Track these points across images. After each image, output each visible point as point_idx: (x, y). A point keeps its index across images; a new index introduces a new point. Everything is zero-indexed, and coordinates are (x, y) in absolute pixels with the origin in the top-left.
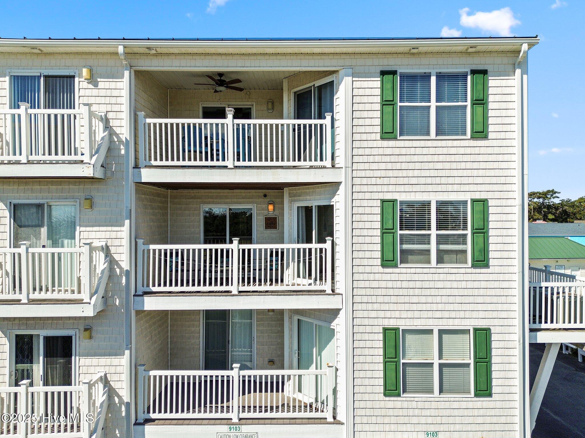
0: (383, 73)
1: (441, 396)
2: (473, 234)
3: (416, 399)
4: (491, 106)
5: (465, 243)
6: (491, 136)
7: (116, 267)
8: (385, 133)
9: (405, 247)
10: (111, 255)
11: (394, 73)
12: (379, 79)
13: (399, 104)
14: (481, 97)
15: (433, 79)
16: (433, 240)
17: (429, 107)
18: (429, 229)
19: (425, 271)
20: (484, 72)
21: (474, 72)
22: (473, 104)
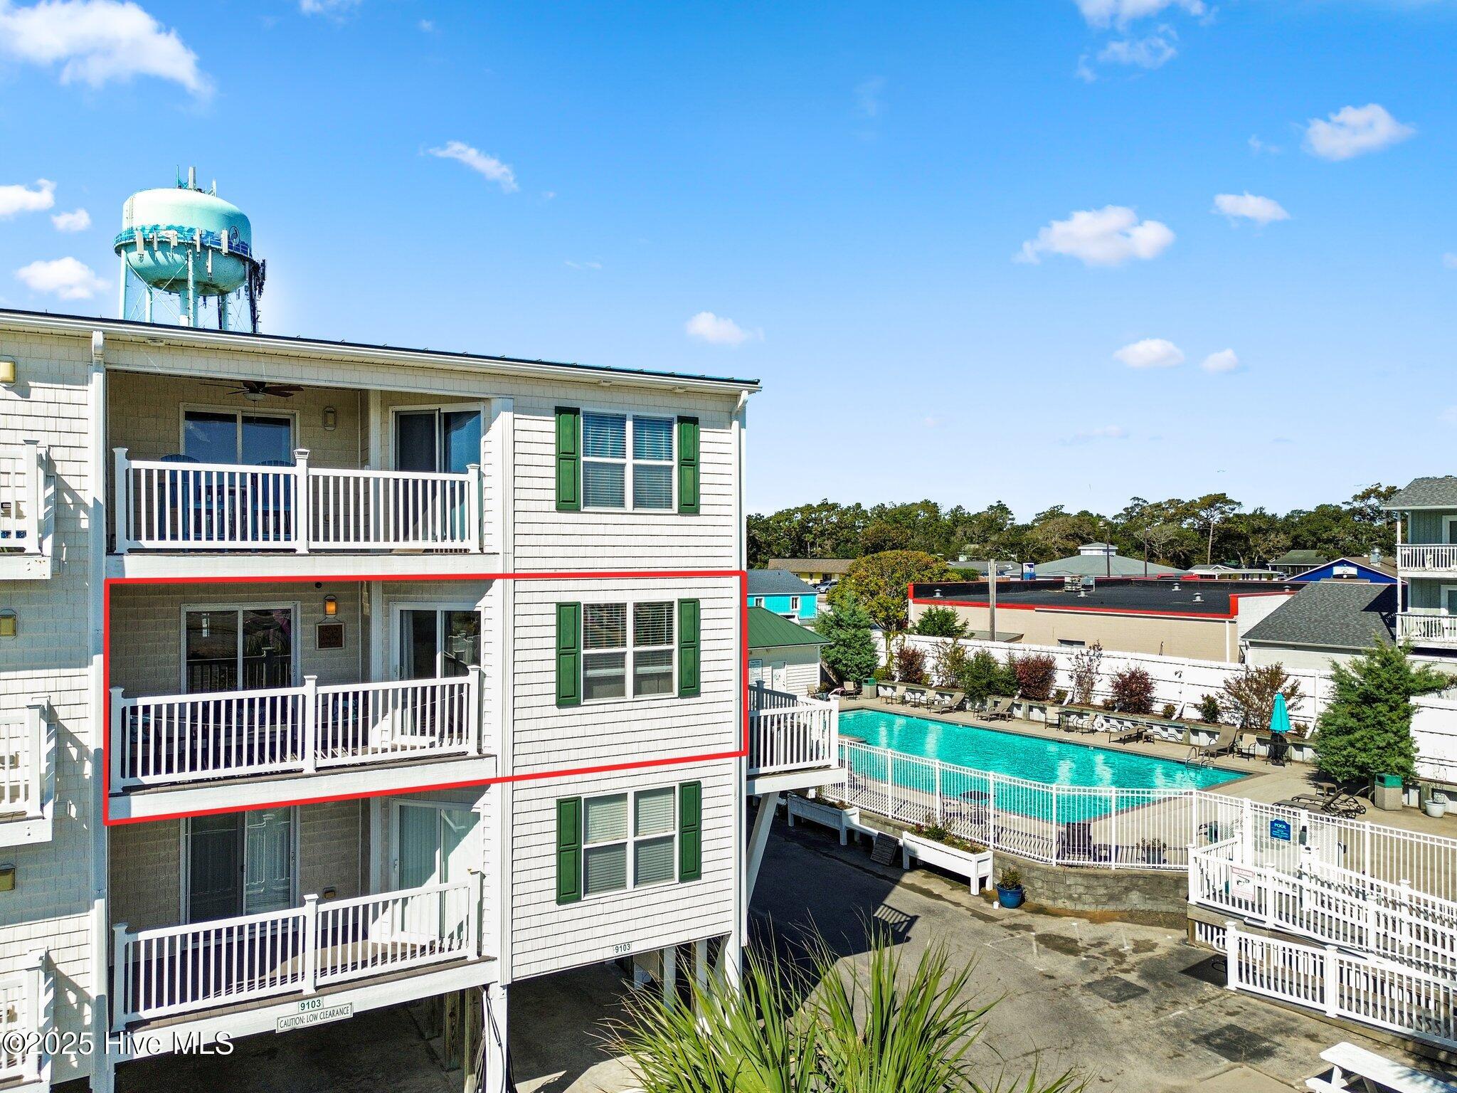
0: (560, 411)
1: (636, 889)
2: (681, 648)
3: (602, 900)
4: (703, 468)
5: (670, 663)
6: (703, 510)
7: (69, 745)
8: (563, 501)
9: (590, 673)
10: (59, 723)
11: (575, 411)
12: (554, 419)
13: (583, 459)
14: (691, 456)
15: (629, 425)
16: (629, 660)
17: (623, 466)
18: (624, 645)
19: (618, 707)
20: (694, 421)
21: (682, 420)
22: (681, 465)
